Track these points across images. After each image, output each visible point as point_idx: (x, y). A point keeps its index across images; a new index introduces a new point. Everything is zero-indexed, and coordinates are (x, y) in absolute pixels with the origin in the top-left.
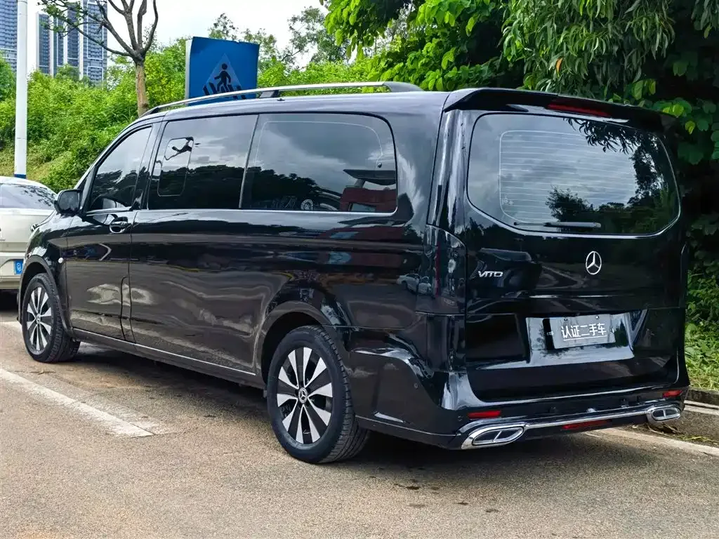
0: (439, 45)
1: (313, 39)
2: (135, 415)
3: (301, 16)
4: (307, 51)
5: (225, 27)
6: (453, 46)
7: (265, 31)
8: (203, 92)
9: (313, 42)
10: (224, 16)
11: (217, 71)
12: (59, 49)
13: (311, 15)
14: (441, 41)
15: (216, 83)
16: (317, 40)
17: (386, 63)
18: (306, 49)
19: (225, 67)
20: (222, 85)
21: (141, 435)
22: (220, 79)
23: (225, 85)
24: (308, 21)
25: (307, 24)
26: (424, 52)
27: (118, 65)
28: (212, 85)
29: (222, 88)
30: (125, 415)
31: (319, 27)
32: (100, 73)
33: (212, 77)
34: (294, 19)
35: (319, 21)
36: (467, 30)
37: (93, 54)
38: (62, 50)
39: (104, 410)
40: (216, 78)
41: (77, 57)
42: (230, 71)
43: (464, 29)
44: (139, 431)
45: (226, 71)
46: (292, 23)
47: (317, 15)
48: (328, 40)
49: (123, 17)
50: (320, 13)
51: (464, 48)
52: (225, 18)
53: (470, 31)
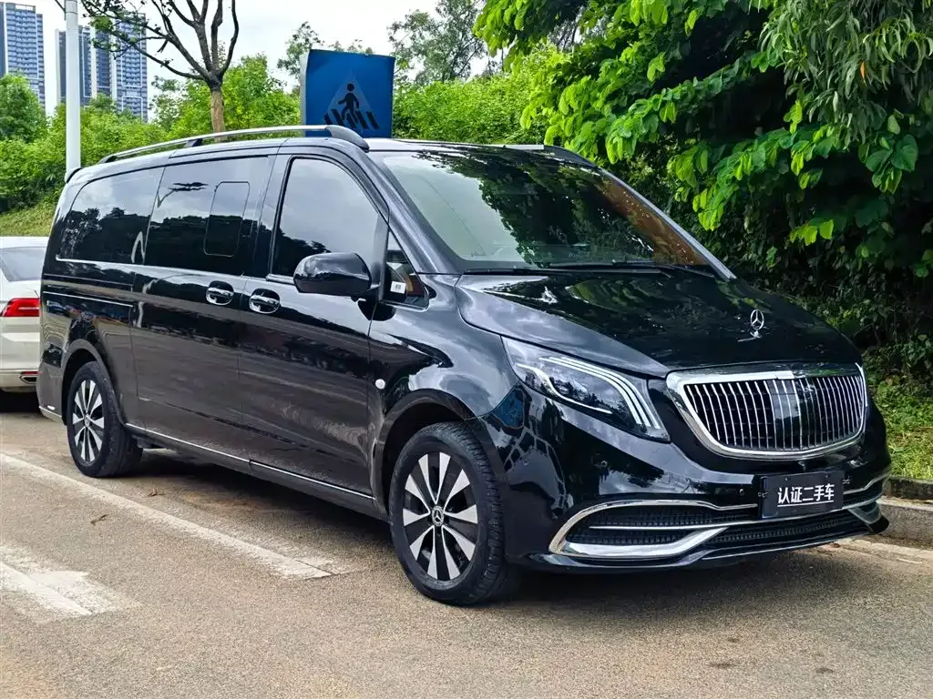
0: (642, 50)
1: (420, 52)
2: (296, 548)
3: (404, 21)
4: (412, 68)
5: (307, 40)
6: (660, 51)
7: (360, 44)
8: (324, 120)
9: (420, 56)
10: (306, 25)
11: (341, 94)
12: (86, 75)
13: (418, 21)
14: (643, 46)
15: (340, 109)
16: (424, 53)
17: (555, 78)
18: (411, 64)
19: (351, 87)
20: (348, 111)
21: (316, 576)
22: (345, 104)
23: (352, 111)
24: (413, 28)
25: (411, 34)
26: (623, 58)
27: (166, 93)
28: (335, 112)
29: (348, 115)
30: (285, 549)
31: (428, 36)
32: (138, 105)
33: (335, 103)
34: (396, 27)
35: (429, 29)
36: (686, 28)
37: (129, 80)
38: (90, 76)
39: (254, 543)
40: (340, 103)
41: (108, 84)
42: (357, 93)
43: (683, 26)
44: (310, 570)
45: (352, 92)
46: (392, 32)
47: (426, 21)
48: (440, 52)
49: (193, 30)
50: (429, 18)
51: (677, 53)
52: (308, 27)
53: (692, 28)
